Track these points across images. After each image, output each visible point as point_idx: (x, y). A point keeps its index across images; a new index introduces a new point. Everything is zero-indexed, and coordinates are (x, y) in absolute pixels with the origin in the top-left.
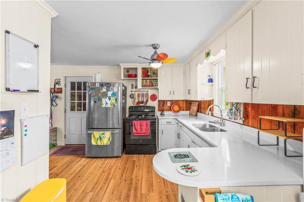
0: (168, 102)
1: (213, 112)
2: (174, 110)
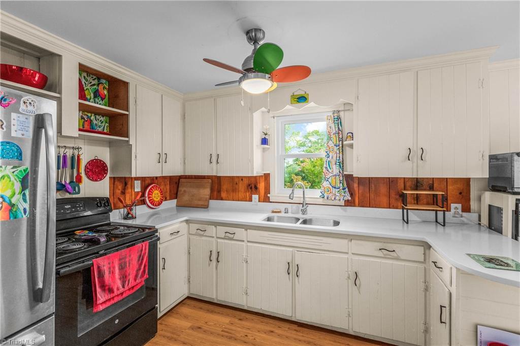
0: (136, 182)
1: (269, 195)
2: (152, 202)
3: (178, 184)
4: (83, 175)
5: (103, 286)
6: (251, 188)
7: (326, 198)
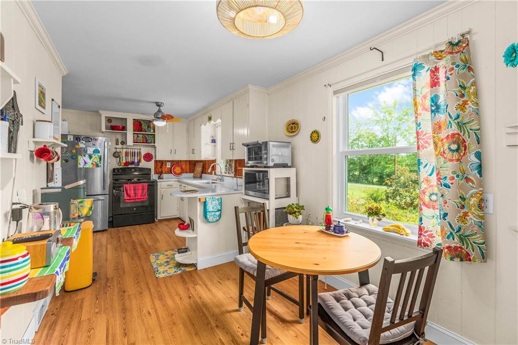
0: (168, 163)
2: (175, 173)
3: (195, 165)
4: (142, 159)
5: (127, 194)
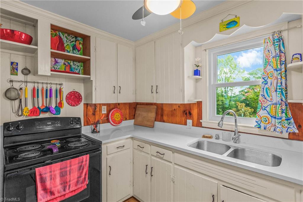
0: (103, 107)
1: (201, 121)
2: (114, 121)
4: (64, 102)
5: (45, 189)
6: (186, 114)
7: (262, 128)
